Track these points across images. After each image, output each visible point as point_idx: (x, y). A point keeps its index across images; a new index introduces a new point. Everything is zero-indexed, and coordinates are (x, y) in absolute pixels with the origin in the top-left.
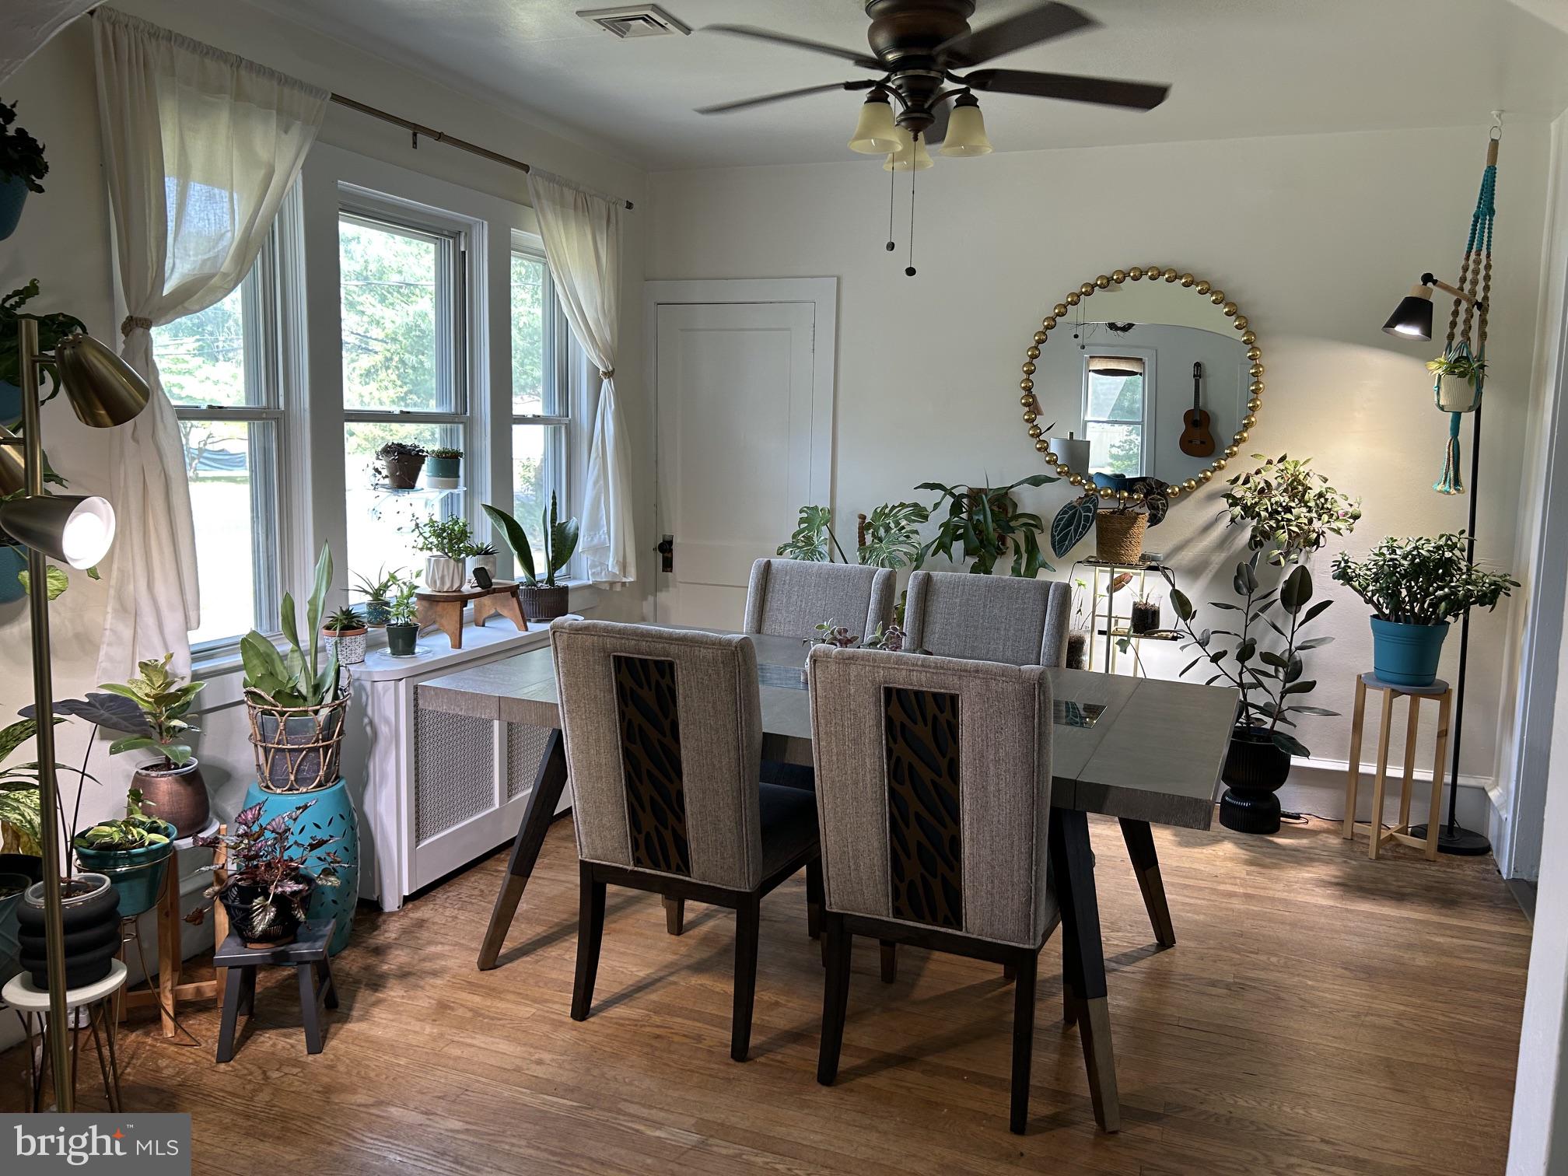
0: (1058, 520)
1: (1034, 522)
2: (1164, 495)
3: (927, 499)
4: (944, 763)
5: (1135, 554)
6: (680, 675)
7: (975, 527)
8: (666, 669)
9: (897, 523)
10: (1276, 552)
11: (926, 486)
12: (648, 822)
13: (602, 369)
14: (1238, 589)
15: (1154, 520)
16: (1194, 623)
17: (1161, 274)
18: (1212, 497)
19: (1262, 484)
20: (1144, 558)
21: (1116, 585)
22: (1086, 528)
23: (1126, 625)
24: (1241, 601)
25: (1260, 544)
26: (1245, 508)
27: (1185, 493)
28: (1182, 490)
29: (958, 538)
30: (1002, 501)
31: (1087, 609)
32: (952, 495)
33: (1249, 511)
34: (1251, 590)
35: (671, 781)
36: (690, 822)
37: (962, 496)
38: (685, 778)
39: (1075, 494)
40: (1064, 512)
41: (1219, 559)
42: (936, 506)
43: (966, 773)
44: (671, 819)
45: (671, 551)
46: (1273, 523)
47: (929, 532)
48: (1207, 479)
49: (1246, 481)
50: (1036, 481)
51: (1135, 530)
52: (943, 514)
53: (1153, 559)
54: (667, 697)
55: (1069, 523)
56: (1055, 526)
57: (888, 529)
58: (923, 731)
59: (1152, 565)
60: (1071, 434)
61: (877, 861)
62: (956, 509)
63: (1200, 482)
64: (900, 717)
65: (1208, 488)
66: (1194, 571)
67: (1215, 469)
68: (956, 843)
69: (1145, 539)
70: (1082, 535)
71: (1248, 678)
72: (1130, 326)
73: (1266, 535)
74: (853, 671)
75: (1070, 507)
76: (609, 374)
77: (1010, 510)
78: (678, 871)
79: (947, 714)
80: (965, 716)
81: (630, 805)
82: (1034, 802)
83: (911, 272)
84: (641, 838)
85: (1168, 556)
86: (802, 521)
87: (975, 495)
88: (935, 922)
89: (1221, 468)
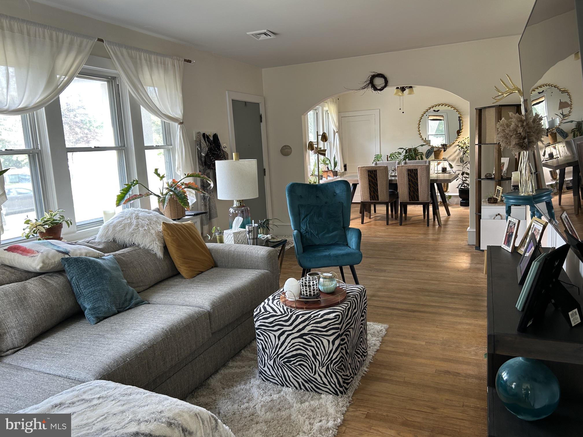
0: (426, 153)
1: (422, 154)
2: (447, 146)
3: (401, 151)
4: (416, 178)
5: (442, 157)
6: (378, 172)
7: (410, 155)
8: (376, 171)
9: (396, 156)
10: (467, 155)
11: (400, 148)
12: (372, 194)
13: (336, 131)
14: (461, 162)
15: (445, 151)
16: (453, 169)
17: (443, 105)
18: (455, 146)
19: (464, 143)
20: (443, 158)
21: (438, 164)
22: (432, 153)
23: (440, 172)
24: (462, 164)
25: (464, 154)
26: (461, 147)
27: (450, 146)
28: (450, 145)
29: (407, 158)
30: (415, 150)
31: (433, 169)
32: (405, 150)
33: (462, 148)
34: (463, 162)
35: (376, 187)
36: (379, 193)
37: (407, 150)
38: (378, 187)
39: (429, 147)
40: (427, 151)
41: (457, 158)
42: (402, 152)
43: (419, 179)
44: (376, 193)
45: (346, 167)
46: (466, 149)
47: (402, 157)
48: (454, 143)
49: (461, 142)
50: (422, 145)
51: (441, 153)
52: (404, 154)
53: (445, 158)
54: (376, 175)
55: (429, 153)
56: (426, 154)
57: (394, 157)
58: (413, 175)
59: (445, 160)
60: (425, 138)
61: (407, 193)
62: (406, 152)
63: (453, 143)
64: (410, 173)
65: (455, 144)
66: (453, 160)
67: (456, 141)
68: (418, 189)
69: (443, 155)
70: (431, 155)
71: (464, 179)
72: (439, 110)
73: (465, 152)
74: (403, 167)
75: (429, 150)
76: (337, 132)
77: (417, 152)
78: (377, 200)
79: (416, 172)
80: (418, 172)
81: (370, 192)
82: (428, 182)
83: (403, 112)
84: (371, 197)
85: (448, 158)
86: (375, 157)
87: (410, 150)
88: (415, 201)
89: (457, 140)
